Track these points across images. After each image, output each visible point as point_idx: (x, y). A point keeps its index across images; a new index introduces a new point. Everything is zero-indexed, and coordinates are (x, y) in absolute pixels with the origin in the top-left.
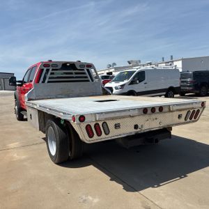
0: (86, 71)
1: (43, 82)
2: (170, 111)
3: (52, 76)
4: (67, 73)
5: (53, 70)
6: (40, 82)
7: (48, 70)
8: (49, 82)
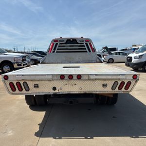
0: (85, 44)
1: (53, 52)
2: (89, 80)
3: (60, 48)
4: (70, 46)
5: (60, 44)
6: (52, 52)
7: (57, 44)
8: (57, 52)
